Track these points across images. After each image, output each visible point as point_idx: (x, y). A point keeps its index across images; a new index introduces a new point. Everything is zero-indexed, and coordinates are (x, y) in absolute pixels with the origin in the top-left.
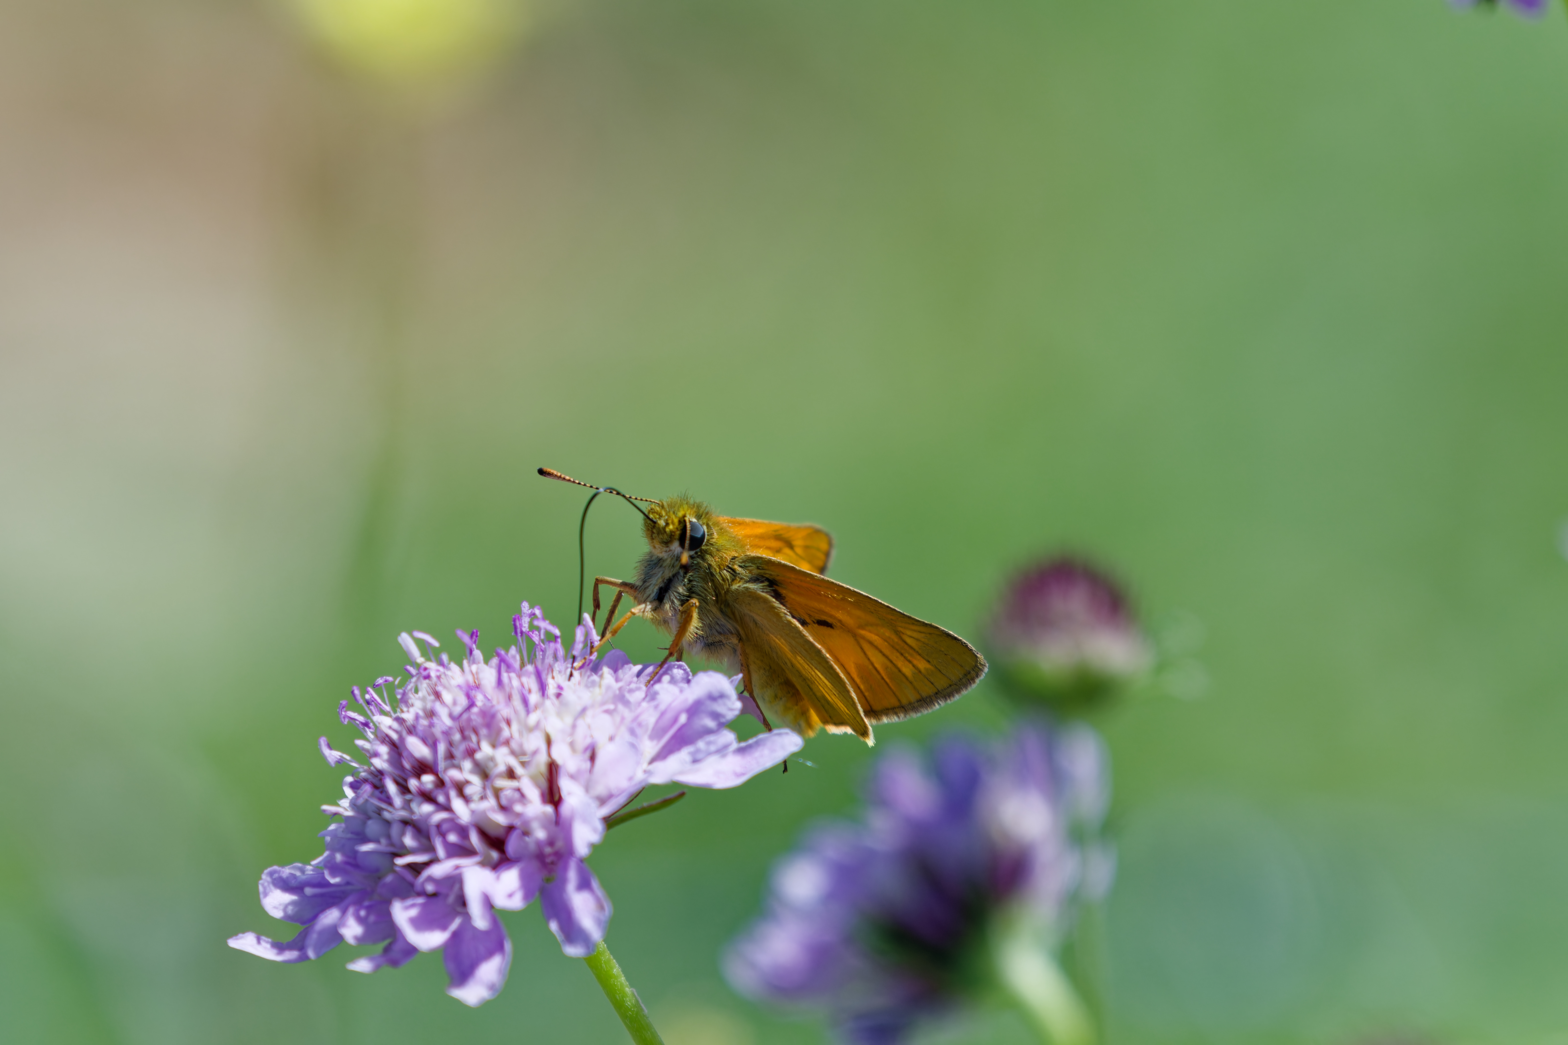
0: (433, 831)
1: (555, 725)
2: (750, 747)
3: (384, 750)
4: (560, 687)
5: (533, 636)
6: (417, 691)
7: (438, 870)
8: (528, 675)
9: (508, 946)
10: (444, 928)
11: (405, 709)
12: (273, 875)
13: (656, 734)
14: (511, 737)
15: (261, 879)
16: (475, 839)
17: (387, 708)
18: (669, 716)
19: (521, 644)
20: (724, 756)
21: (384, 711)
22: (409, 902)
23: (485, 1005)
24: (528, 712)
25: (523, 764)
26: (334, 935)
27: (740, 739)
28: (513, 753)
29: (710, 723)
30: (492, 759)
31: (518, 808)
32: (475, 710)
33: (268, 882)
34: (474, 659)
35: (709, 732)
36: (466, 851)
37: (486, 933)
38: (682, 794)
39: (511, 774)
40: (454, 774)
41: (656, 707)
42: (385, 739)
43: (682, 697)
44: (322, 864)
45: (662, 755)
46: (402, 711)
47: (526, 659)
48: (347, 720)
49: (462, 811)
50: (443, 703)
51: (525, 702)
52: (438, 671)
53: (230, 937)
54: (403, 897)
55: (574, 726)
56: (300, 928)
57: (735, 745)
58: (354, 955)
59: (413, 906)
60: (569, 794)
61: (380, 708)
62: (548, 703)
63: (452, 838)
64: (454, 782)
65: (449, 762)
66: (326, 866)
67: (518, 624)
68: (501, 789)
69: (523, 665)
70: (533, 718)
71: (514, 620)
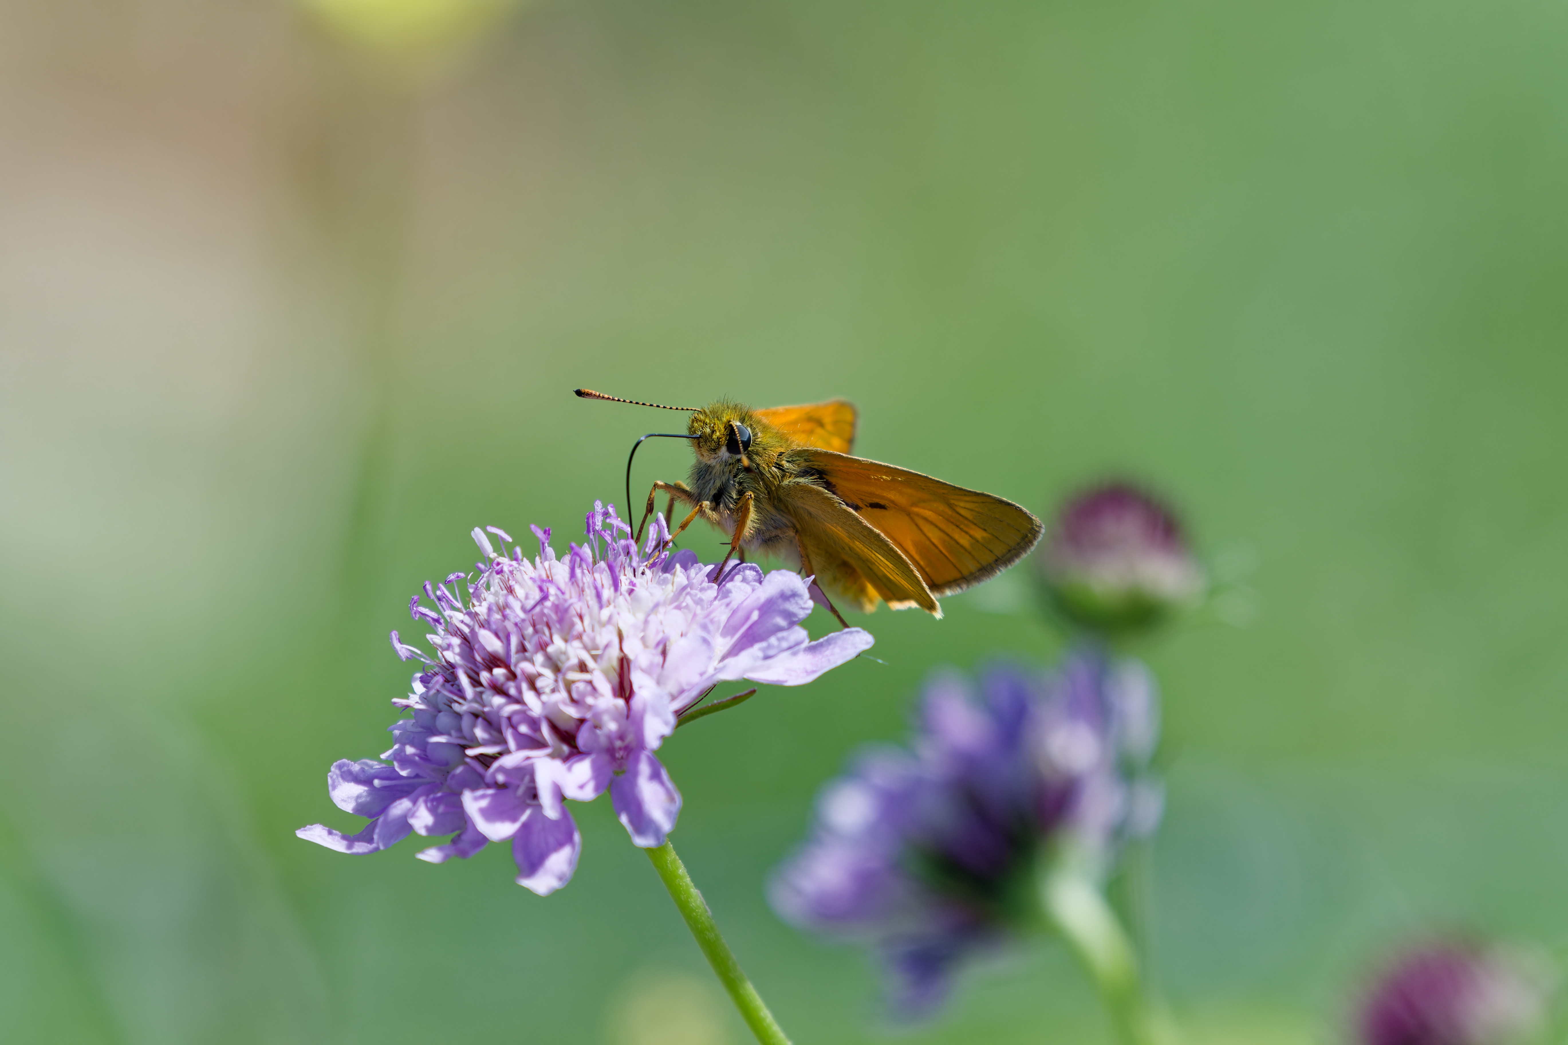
0: (504, 724)
1: (627, 620)
2: (821, 645)
3: (456, 641)
4: (632, 584)
5: (605, 536)
6: (488, 588)
7: (508, 761)
8: (601, 572)
9: (577, 837)
10: (514, 820)
11: (476, 603)
12: (342, 768)
13: (729, 630)
14: (584, 631)
15: (330, 771)
16: (545, 731)
17: (459, 605)
18: (741, 614)
19: (594, 543)
20: (795, 654)
21: (455, 607)
22: (480, 792)
23: (554, 894)
24: (601, 607)
25: (595, 658)
26: (404, 826)
27: (812, 637)
28: (585, 648)
29: (781, 622)
30: (565, 653)
31: (590, 700)
32: (548, 604)
33: (337, 775)
34: (546, 556)
35: (780, 629)
36: (537, 743)
37: (555, 823)
38: (754, 691)
39: (583, 667)
40: (526, 667)
41: (728, 605)
42: (457, 632)
43: (754, 596)
44: (392, 756)
45: (735, 651)
46: (474, 605)
47: (598, 557)
48: (418, 616)
49: (534, 704)
50: (516, 597)
51: (599, 596)
52: (511, 566)
53: (299, 828)
54: (474, 788)
55: (646, 622)
56: (367, 821)
57: (806, 644)
58: (423, 844)
59: (483, 797)
60: (640, 687)
61: (451, 604)
62: (621, 599)
63: (523, 729)
64: (526, 675)
65: (521, 655)
66: (395, 759)
67: (591, 522)
68: (573, 682)
69: (595, 563)
70: (605, 613)
71: (588, 518)
